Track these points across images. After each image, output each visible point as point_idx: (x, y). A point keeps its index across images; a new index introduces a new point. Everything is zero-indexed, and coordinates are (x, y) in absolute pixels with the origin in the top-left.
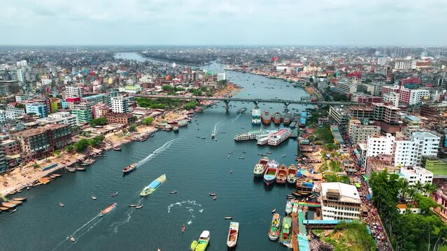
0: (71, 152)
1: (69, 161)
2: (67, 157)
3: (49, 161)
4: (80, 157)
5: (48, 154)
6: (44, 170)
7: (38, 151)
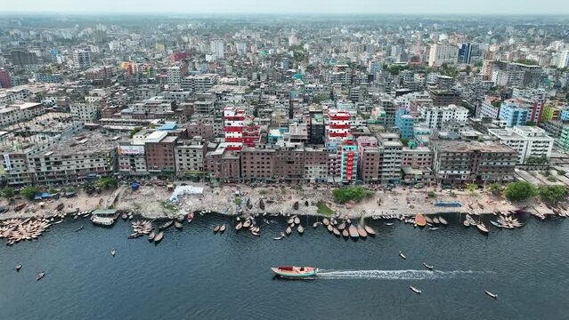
0: (497, 194)
1: (482, 207)
2: (484, 200)
3: (454, 196)
4: (506, 207)
5: (462, 185)
6: (437, 205)
7: (450, 176)
